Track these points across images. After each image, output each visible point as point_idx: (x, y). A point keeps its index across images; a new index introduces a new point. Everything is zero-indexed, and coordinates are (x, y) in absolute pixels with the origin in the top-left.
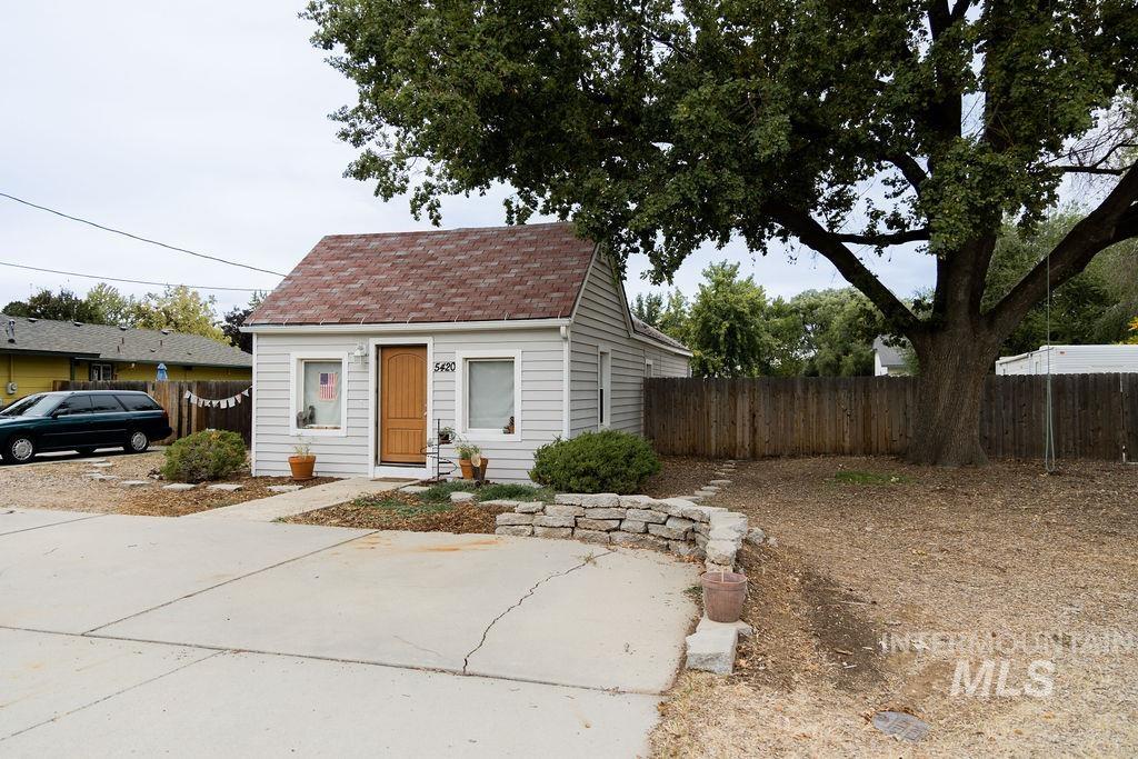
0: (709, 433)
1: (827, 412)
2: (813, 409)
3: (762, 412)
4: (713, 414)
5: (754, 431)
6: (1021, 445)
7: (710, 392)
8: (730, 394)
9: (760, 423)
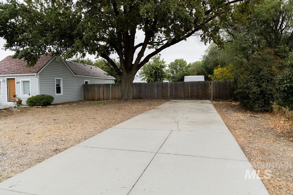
0: (95, 95)
1: (117, 91)
2: (114, 90)
3: (105, 91)
4: (96, 92)
5: (104, 95)
6: (151, 97)
7: (95, 87)
8: (99, 87)
9: (105, 93)
